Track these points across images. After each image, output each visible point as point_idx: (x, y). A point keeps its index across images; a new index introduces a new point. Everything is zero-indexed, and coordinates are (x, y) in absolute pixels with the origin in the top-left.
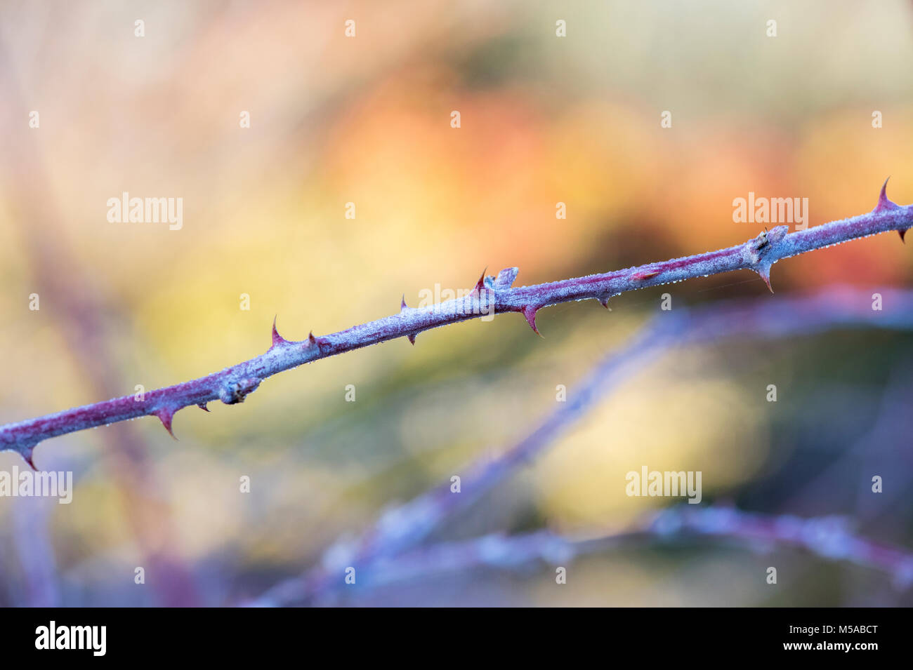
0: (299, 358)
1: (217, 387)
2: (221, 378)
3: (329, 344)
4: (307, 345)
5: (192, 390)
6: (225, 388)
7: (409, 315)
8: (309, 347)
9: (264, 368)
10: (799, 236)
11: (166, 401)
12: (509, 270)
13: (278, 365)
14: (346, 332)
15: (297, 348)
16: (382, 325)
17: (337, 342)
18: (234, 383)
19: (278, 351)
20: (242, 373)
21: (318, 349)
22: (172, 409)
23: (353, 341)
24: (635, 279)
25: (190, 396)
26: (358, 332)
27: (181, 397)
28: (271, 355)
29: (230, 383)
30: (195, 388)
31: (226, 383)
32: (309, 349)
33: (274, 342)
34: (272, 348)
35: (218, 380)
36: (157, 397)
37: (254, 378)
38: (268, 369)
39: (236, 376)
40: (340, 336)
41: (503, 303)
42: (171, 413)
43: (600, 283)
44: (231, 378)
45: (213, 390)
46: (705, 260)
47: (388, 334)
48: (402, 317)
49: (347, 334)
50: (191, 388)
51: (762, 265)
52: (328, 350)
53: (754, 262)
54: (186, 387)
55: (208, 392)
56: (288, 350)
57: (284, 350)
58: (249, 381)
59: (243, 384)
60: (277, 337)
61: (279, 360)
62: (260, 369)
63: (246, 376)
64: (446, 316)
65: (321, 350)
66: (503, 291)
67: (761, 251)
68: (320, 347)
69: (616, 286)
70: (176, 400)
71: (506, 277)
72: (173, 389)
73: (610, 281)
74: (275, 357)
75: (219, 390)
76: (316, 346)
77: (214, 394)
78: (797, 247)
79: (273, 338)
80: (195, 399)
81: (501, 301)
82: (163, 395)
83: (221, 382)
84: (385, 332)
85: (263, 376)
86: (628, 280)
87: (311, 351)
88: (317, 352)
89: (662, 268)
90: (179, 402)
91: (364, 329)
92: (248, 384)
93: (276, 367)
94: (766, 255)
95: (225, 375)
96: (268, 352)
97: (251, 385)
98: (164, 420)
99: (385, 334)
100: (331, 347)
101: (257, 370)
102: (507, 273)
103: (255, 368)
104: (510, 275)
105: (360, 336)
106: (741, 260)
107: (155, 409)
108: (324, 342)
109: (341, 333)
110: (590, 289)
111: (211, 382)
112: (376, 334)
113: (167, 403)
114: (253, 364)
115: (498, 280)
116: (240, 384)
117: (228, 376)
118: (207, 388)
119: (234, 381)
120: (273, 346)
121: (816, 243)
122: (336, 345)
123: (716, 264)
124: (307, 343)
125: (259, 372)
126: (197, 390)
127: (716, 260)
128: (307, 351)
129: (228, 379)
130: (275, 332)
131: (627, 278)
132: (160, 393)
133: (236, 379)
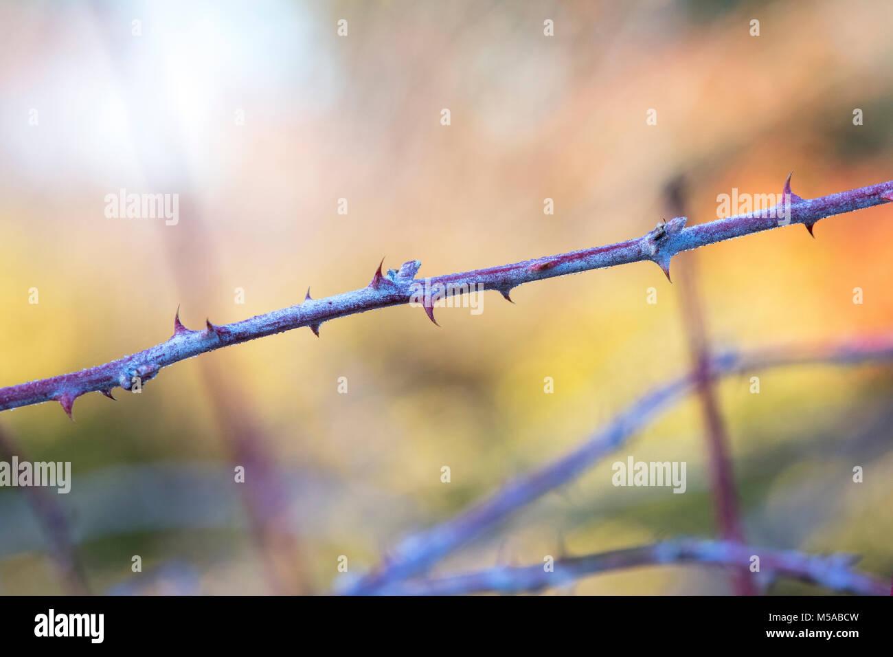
0: (199, 346)
1: (117, 374)
2: (122, 365)
3: (229, 332)
4: (206, 333)
5: (93, 376)
6: (125, 374)
7: (309, 306)
8: (208, 335)
9: (164, 355)
10: (700, 229)
11: (67, 386)
12: (412, 262)
13: (178, 353)
14: (246, 321)
15: (197, 336)
16: (282, 315)
17: (237, 331)
18: (133, 370)
19: (179, 340)
20: (142, 360)
21: (217, 336)
22: (74, 395)
23: (253, 330)
24: (533, 270)
25: (91, 382)
26: (258, 321)
27: (81, 383)
28: (171, 343)
29: (130, 369)
30: (96, 374)
31: (126, 370)
32: (207, 337)
33: (176, 331)
34: (173, 337)
35: (119, 366)
36: (58, 383)
37: (153, 365)
38: (167, 357)
39: (137, 363)
40: (240, 325)
41: (401, 294)
42: (72, 398)
43: (499, 274)
44: (131, 364)
45: (113, 376)
46: (604, 251)
47: (287, 323)
48: (302, 307)
49: (247, 323)
50: (91, 374)
51: (661, 256)
52: (228, 339)
53: (652, 254)
54: (88, 374)
55: (109, 378)
56: (188, 338)
57: (184, 338)
58: (148, 367)
59: (142, 370)
60: (179, 326)
61: (179, 348)
62: (160, 356)
63: (146, 363)
64: (345, 307)
65: (220, 337)
66: (403, 282)
67: (658, 242)
68: (219, 335)
69: (515, 277)
70: (77, 385)
71: (408, 270)
72: (74, 375)
73: (508, 273)
74: (175, 344)
75: (119, 376)
76: (214, 333)
77: (114, 380)
78: (698, 239)
79: (176, 327)
80: (97, 385)
81: (399, 292)
82: (65, 381)
83: (121, 368)
84: (284, 321)
85: (163, 363)
86: (526, 272)
87: (210, 338)
88: (217, 340)
89: (559, 260)
90: (80, 387)
91: (264, 319)
92: (146, 371)
93: (176, 354)
94: (663, 246)
95: (126, 362)
96: (169, 340)
97: (149, 371)
98: (65, 405)
99: (285, 324)
100: (230, 335)
101: (157, 357)
102: (409, 265)
103: (155, 355)
104: (411, 268)
105: (259, 325)
106: (640, 251)
107: (56, 394)
108: (223, 330)
109: (241, 322)
110: (488, 280)
111: (111, 369)
112: (275, 323)
113: (68, 389)
114: (154, 351)
115: (400, 273)
116: (139, 369)
117: (128, 363)
118: (108, 374)
119: (134, 367)
120: (175, 335)
121: (717, 236)
122: (235, 334)
123: (614, 255)
124: (205, 330)
125: (160, 359)
126: (98, 376)
127: (615, 251)
128: (206, 339)
129: (128, 366)
130: (178, 322)
131: (525, 269)
132: (63, 378)
133: (136, 365)
